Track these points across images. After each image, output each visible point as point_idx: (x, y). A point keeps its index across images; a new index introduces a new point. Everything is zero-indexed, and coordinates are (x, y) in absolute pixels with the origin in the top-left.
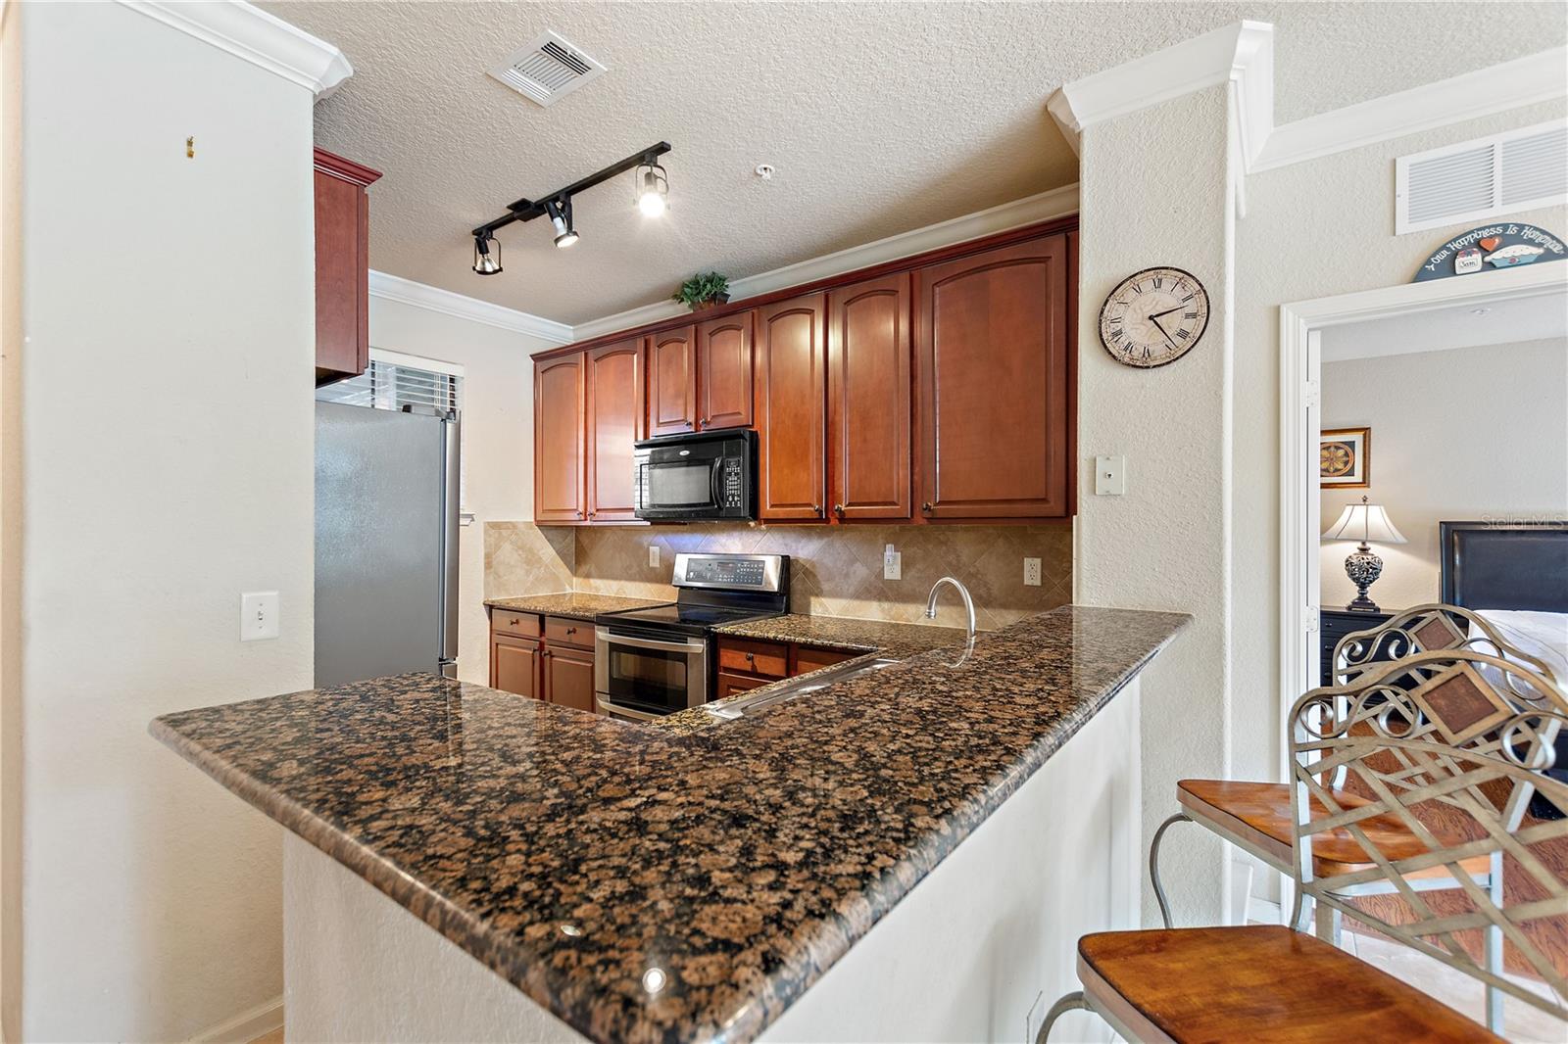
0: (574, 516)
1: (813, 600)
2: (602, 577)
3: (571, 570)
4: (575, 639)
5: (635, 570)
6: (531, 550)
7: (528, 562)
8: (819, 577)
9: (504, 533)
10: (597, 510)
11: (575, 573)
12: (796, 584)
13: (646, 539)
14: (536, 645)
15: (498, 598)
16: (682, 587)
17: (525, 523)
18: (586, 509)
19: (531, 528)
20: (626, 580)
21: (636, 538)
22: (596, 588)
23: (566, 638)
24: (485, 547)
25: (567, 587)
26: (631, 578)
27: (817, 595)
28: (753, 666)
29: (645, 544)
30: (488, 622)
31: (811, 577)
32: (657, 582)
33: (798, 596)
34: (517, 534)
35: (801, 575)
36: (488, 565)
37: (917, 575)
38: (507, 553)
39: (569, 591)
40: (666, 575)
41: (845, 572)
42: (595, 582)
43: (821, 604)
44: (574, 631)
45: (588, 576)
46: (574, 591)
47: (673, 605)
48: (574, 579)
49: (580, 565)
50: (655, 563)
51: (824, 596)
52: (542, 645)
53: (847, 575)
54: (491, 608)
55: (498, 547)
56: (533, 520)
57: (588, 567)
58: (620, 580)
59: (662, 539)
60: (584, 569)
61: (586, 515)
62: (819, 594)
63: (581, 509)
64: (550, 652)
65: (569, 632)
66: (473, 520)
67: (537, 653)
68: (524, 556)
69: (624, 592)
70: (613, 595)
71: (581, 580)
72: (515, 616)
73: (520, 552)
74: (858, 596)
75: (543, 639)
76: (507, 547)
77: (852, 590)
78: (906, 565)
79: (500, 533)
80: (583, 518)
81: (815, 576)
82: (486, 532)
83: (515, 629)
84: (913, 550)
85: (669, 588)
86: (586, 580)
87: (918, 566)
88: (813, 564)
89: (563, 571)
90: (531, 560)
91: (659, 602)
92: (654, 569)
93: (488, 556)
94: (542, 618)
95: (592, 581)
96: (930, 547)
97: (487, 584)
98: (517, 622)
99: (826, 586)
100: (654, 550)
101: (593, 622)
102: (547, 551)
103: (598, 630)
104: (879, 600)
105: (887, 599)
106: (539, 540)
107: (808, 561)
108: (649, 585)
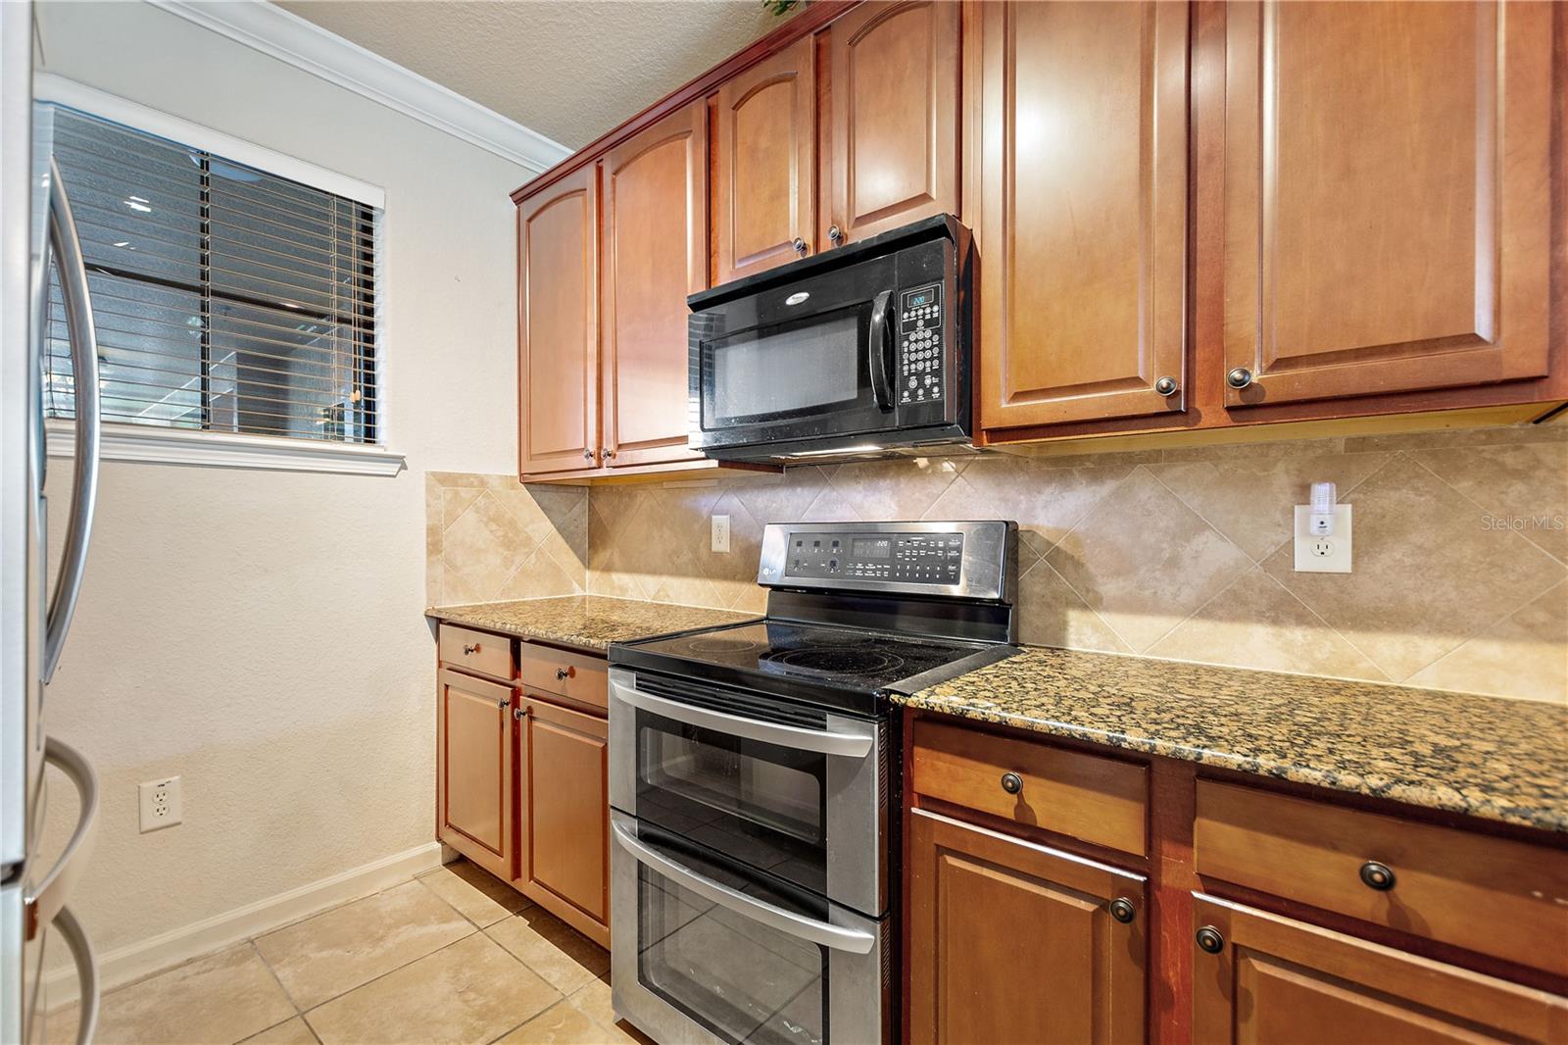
0: (580, 461)
1: (1074, 618)
2: (631, 569)
3: (582, 559)
4: (574, 690)
5: (686, 556)
6: (512, 523)
7: (508, 544)
8: (1091, 568)
9: (465, 493)
10: (620, 446)
11: (588, 564)
12: (1032, 584)
13: (707, 502)
14: (506, 694)
15: (451, 604)
16: (776, 588)
17: (501, 477)
18: (600, 447)
19: (513, 487)
20: (671, 574)
21: (689, 501)
22: (623, 590)
23: (556, 687)
24: (429, 517)
25: (575, 585)
26: (678, 572)
27: (1085, 607)
28: (1021, 807)
29: (705, 513)
30: (435, 646)
31: (1069, 567)
32: (725, 578)
33: (1034, 608)
34: (487, 496)
35: (1042, 563)
36: (434, 547)
37: (1408, 561)
38: (469, 525)
39: (578, 592)
40: (745, 565)
41: (1166, 555)
42: (620, 579)
43: (1096, 628)
44: (572, 673)
45: (608, 568)
46: (587, 593)
47: (758, 621)
48: (588, 574)
49: (596, 552)
50: (721, 544)
51: (1106, 609)
52: (516, 693)
53: (1173, 563)
54: (437, 622)
55: (452, 517)
56: (516, 473)
57: (608, 553)
58: (661, 574)
59: (733, 501)
60: (603, 556)
61: (600, 456)
62: (1090, 603)
63: (592, 448)
64: (530, 710)
65: (560, 676)
66: (404, 467)
67: (508, 709)
68: (500, 533)
69: (668, 596)
70: (649, 601)
71: (597, 574)
72: (475, 638)
73: (494, 527)
74: (1204, 611)
75: (517, 683)
76: (469, 518)
77: (1187, 595)
78: (1367, 539)
79: (457, 493)
80: (594, 463)
81: (1078, 565)
82: (429, 489)
83: (472, 662)
84: (1395, 495)
85: (748, 589)
86: (605, 575)
87: (1416, 538)
88: (1075, 540)
89: (569, 560)
90: (513, 540)
91: (729, 615)
92: (719, 555)
93: (432, 531)
94: (516, 642)
95: (615, 577)
96: (1464, 486)
97: (431, 582)
98: (477, 649)
99: (1109, 588)
100: (721, 521)
101: (604, 657)
102: (540, 527)
103: (615, 677)
104: (1275, 621)
105: (1302, 619)
106: (527, 509)
107: (1060, 532)
108: (710, 584)
